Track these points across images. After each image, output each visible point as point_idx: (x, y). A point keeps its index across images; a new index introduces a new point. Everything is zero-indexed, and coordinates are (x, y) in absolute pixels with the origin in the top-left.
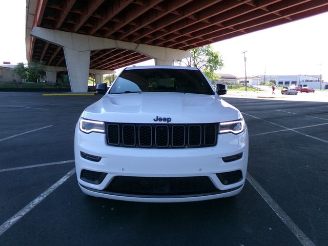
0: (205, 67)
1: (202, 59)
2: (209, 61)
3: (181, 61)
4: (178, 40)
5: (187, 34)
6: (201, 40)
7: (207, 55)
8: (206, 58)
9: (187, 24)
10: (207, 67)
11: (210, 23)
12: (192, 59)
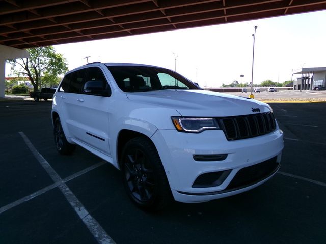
0: (46, 70)
1: (43, 60)
2: (52, 63)
3: (15, 62)
4: (12, 35)
5: (26, 30)
6: (42, 39)
7: (48, 56)
8: (48, 60)
9: (27, 19)
10: (49, 70)
11: (55, 22)
12: (29, 60)
